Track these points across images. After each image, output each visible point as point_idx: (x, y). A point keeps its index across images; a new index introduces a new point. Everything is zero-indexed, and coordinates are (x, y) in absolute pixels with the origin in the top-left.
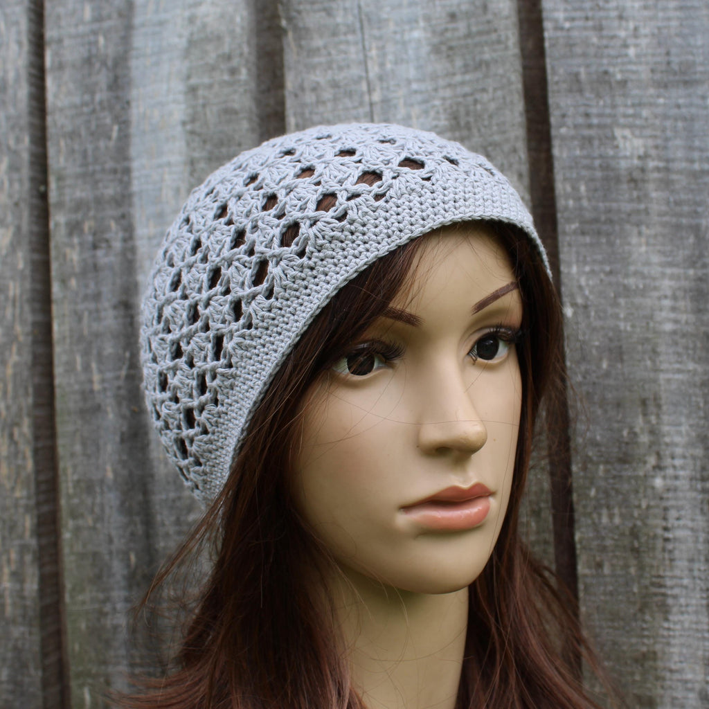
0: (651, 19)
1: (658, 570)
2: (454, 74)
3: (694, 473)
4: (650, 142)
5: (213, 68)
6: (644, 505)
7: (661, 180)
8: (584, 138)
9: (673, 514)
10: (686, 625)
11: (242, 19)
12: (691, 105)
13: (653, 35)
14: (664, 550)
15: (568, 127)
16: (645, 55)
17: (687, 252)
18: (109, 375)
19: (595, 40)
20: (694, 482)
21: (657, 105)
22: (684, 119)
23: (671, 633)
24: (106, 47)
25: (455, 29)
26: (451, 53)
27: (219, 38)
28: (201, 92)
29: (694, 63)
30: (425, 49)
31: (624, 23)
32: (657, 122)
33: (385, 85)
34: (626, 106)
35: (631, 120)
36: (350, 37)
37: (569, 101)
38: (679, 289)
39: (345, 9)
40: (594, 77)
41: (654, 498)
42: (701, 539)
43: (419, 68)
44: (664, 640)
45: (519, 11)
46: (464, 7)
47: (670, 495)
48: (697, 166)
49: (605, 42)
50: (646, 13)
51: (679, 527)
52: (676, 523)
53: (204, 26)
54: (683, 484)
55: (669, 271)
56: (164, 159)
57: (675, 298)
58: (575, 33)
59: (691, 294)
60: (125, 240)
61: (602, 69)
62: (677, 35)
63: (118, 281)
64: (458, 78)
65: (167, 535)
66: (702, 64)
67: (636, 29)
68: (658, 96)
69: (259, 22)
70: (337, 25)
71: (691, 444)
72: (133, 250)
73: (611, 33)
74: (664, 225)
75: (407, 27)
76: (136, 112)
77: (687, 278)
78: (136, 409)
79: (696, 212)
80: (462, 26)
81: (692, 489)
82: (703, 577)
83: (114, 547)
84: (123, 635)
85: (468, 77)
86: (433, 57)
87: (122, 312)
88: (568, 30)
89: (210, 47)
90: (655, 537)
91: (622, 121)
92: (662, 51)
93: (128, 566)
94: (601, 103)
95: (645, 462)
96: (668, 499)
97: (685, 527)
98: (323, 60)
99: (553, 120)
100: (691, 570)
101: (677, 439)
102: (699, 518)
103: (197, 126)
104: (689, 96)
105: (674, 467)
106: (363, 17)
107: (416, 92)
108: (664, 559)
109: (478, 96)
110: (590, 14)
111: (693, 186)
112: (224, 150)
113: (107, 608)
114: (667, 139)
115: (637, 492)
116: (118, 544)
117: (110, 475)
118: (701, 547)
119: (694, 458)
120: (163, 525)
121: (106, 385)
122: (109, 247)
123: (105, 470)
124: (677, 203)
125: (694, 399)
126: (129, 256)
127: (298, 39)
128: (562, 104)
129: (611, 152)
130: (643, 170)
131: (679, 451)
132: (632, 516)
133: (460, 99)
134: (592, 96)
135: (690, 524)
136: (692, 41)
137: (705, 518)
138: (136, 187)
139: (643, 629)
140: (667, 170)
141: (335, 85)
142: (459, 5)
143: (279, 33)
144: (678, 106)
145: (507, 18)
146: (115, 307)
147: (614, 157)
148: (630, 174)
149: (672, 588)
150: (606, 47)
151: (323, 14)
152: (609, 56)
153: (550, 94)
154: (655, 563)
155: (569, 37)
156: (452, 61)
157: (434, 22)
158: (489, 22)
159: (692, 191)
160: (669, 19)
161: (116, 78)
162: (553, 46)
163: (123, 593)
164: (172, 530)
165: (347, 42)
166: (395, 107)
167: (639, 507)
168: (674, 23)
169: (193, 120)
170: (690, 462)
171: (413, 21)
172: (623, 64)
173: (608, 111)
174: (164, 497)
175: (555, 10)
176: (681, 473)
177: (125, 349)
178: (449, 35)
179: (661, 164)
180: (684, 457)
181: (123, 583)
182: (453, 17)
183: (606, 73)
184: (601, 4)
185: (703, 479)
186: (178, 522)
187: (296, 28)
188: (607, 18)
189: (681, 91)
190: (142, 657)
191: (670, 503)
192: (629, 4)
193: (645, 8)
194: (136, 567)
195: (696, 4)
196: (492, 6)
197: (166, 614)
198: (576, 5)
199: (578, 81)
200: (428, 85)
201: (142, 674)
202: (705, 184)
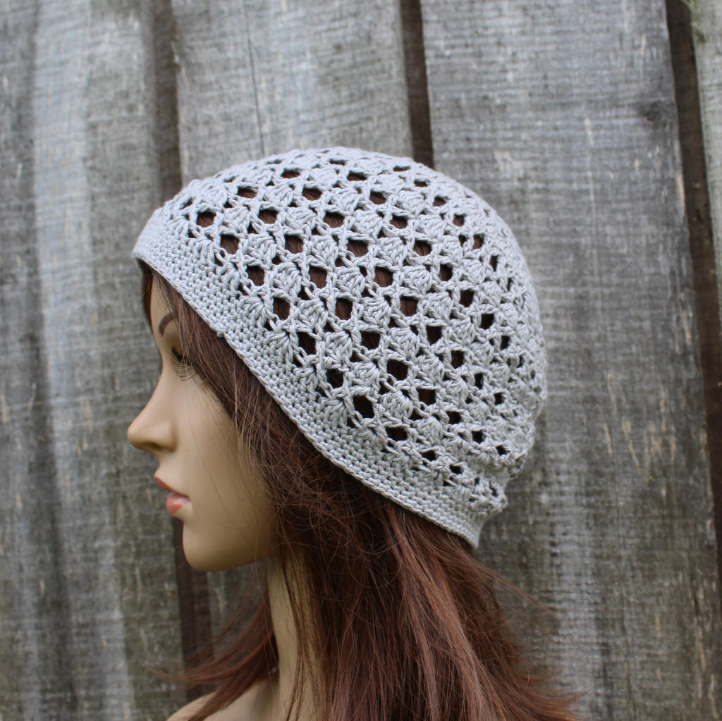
0: (528, 44)
1: (546, 585)
2: (340, 104)
3: (579, 489)
4: (530, 164)
5: (112, 106)
6: (531, 522)
7: (541, 201)
8: (465, 162)
9: (559, 529)
10: (576, 638)
11: (139, 57)
12: (568, 127)
14: (552, 565)
15: (450, 152)
16: (524, 79)
17: (567, 271)
18: (17, 407)
19: (474, 66)
20: (579, 498)
21: (536, 128)
22: (563, 140)
23: (561, 647)
24: (10, 87)
25: (340, 61)
26: (337, 83)
27: (117, 76)
28: (100, 129)
29: (570, 86)
30: (312, 81)
31: (502, 49)
32: (536, 144)
33: (274, 117)
34: (506, 130)
35: (510, 143)
36: (241, 71)
37: (451, 127)
38: (560, 307)
39: (235, 44)
40: (475, 102)
41: (541, 514)
42: (587, 554)
43: (307, 99)
44: (555, 654)
45: (405, 42)
46: (349, 39)
47: (556, 510)
48: (575, 186)
49: (484, 68)
50: (523, 39)
51: (566, 542)
52: (563, 538)
53: (103, 65)
54: (569, 499)
55: (550, 290)
56: (67, 195)
57: (556, 316)
58: (455, 60)
59: (572, 312)
60: (30, 275)
61: (481, 94)
62: (553, 59)
63: (24, 315)
64: (344, 108)
65: (75, 561)
66: (578, 86)
67: (514, 54)
68: (537, 119)
69: (157, 61)
70: (229, 60)
71: (575, 460)
72: (38, 284)
73: (490, 59)
74: (544, 245)
75: (295, 60)
76: (39, 150)
77: (567, 296)
78: (43, 439)
79: (575, 231)
80: (347, 57)
81: (578, 504)
82: (590, 591)
83: (24, 576)
84: (35, 661)
85: (353, 106)
86: (319, 88)
87: (28, 345)
88: (449, 57)
89: (108, 85)
90: (543, 552)
91: (502, 144)
92: (540, 75)
93: (38, 593)
94: (482, 127)
95: (531, 479)
96: (554, 514)
97: (572, 542)
98: (215, 94)
99: (435, 146)
100: (578, 584)
101: (561, 455)
102: (585, 532)
103: (97, 163)
104: (567, 118)
105: (560, 483)
106: (254, 52)
107: (304, 122)
108: (552, 574)
109: (363, 125)
110: (470, 41)
111: (571, 206)
112: (123, 185)
113: (19, 635)
114: (546, 161)
115: (524, 508)
116: (28, 572)
117: (19, 505)
118: (587, 561)
119: (579, 474)
120: (71, 552)
121: (14, 417)
122: (16, 282)
123: (15, 500)
124: (557, 223)
125: (577, 415)
126: (35, 290)
127: (191, 75)
128: (444, 129)
129: (492, 175)
130: (523, 192)
131: (564, 467)
132: (520, 533)
133: (347, 128)
134: (473, 121)
135: (576, 539)
136: (569, 65)
137: (590, 533)
138: (40, 222)
139: (534, 644)
140: (546, 190)
141: (226, 118)
142: (344, 36)
143: (172, 68)
144: (556, 128)
145: (390, 48)
146: (21, 341)
147: (494, 180)
148: (511, 196)
149: (560, 602)
150: (486, 73)
151: (215, 49)
152: (488, 81)
153: (432, 121)
154: (543, 578)
155: (450, 64)
156: (338, 91)
157: (320, 54)
158: (373, 52)
159: (571, 210)
160: (546, 44)
161: (20, 117)
162: (434, 73)
163: (34, 620)
164: (79, 557)
165: (238, 76)
166: (285, 137)
167: (526, 523)
168: (551, 48)
169: (93, 157)
170: (575, 477)
171: (300, 54)
172: (503, 89)
173: (488, 135)
174: (70, 524)
175: (436, 38)
176: (567, 489)
177: (31, 382)
178: (335, 66)
179: (540, 186)
180: (569, 473)
181: (33, 611)
182: (338, 48)
183: (486, 98)
184: (480, 31)
185: (588, 494)
186: (85, 549)
187: (189, 65)
188: (486, 45)
189: (559, 114)
190: (53, 683)
191: (556, 519)
192: (507, 31)
193: (523, 33)
194: (46, 594)
195: (571, 28)
196: (376, 37)
197: (75, 639)
198: (456, 33)
199: (459, 107)
200: (316, 116)
201: (53, 700)
202: (584, 203)
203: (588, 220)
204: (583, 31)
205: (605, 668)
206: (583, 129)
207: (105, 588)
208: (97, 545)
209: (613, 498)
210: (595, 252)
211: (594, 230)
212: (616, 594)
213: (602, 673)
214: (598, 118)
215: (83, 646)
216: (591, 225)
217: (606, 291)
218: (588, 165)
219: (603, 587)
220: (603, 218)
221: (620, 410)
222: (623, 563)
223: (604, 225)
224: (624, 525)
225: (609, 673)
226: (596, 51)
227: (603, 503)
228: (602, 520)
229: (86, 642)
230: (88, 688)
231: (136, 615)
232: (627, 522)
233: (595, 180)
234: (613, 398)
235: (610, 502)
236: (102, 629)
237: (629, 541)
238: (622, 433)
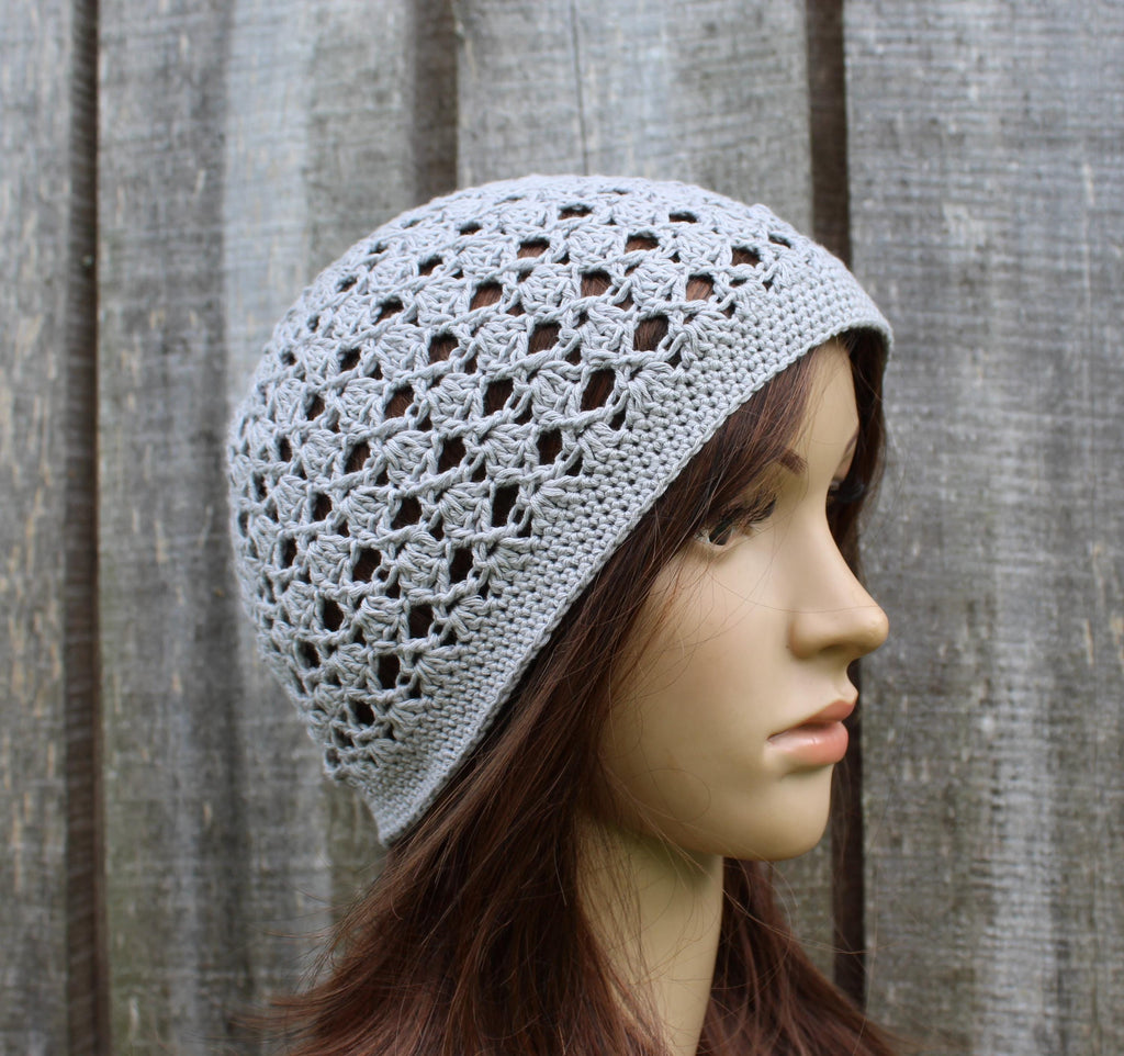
0: (1004, 45)
1: (982, 851)
2: (710, 115)
3: (1039, 713)
4: (995, 227)
5: (351, 91)
6: (965, 755)
7: (1009, 283)
8: (898, 216)
9: (1006, 770)
10: (1020, 932)
11: (397, 18)
12: (1055, 175)
13: (1006, 69)
14: (991, 822)
15: (876, 200)
16: (994, 99)
17: (1043, 390)
18: (181, 541)
19: (920, 73)
20: (1039, 726)
21: (1007, 173)
22: (1047, 195)
23: (998, 944)
24: (191, 52)
25: (714, 49)
26: (706, 82)
27: (361, 47)
28: (331, 126)
29: (1064, 114)
30: (668, 77)
31: (963, 50)
32: (1007, 197)
33: (607, 126)
34: (961, 172)
35: (967, 192)
36: (558, 54)
37: (879, 162)
38: (1029, 443)
39: (552, 12)
40: (917, 127)
41: (980, 746)
42: (1046, 809)
43: (658, 103)
44: (986, 953)
45: (809, 25)
46: (729, 17)
47: (1004, 743)
48: (1062, 265)
49: (934, 76)
50: (997, 37)
51: (1014, 790)
52: (1011, 784)
53: (340, 28)
54: (1023, 727)
55: (1015, 416)
56: (274, 224)
57: (1022, 456)
58: (891, 62)
59: (1046, 451)
60: (211, 341)
61: (928, 116)
62: (1040, 71)
63: (199, 402)
64: (716, 121)
65: (260, 779)
66: (1076, 115)
67: (981, 59)
68: (1010, 160)
69: (420, 26)
70: (539, 35)
71: (1036, 671)
72: (222, 356)
73: (944, 64)
74: (1011, 348)
75: (642, 42)
76: (233, 151)
77: (1040, 427)
78: (220, 592)
79: (1058, 332)
80: (723, 45)
81: (1037, 735)
82: (1047, 864)
83: (180, 795)
84: (191, 923)
85: (730, 120)
86: (680, 88)
87: (202, 447)
88: (882, 56)
89: (347, 60)
90: (979, 803)
91: (955, 193)
92: (1019, 93)
93: (201, 822)
94: (926, 166)
95: (969, 694)
96: (1000, 749)
97: (1023, 790)
98: (516, 85)
99: (854, 188)
100: (1029, 853)
101: (1017, 662)
102: (1045, 777)
103: (324, 177)
104: (1055, 161)
105: (1011, 703)
106: (579, 25)
107: (652, 139)
108: (991, 836)
109: (744, 148)
110: (914, 34)
111: (1055, 294)
112: (363, 213)
113: (168, 883)
114: (1020, 224)
115: (955, 737)
116: (188, 789)
117: (178, 688)
118: (1045, 819)
119: (1040, 690)
120: (255, 763)
121: (176, 555)
122: (187, 350)
123: (171, 681)
124: (1032, 318)
125: (1044, 604)
126: (217, 365)
127: (481, 52)
128: (868, 165)
129: (937, 239)
130: (983, 267)
131: (1019, 679)
132: (947, 772)
133: (719, 153)
134: (913, 155)
135: (1031, 786)
136: (1062, 80)
137: (1052, 779)
138: (229, 263)
139: (956, 936)
140: (1018, 268)
141: (532, 123)
142: (721, 13)
143: (451, 43)
144: (1039, 176)
145: (791, 35)
146: (193, 440)
147: (941, 247)
148: (965, 272)
149: (1001, 877)
150: (936, 84)
151: (519, 17)
152: (939, 97)
153: (851, 151)
154: (978, 841)
155: (882, 68)
156: (707, 95)
157: (683, 36)
158: (764, 39)
159: (1053, 300)
160: (1030, 47)
161: (205, 100)
162: (857, 79)
163: (193, 863)
164: (267, 771)
165: (553, 61)
166: (621, 159)
167: (957, 758)
168: (1037, 53)
169: (319, 168)
170: (1034, 696)
171: (651, 34)
172: (960, 110)
173: (935, 178)
174: (256, 722)
175: (862, 26)
176: (1021, 712)
177: (206, 503)
178: (704, 56)
179: (1010, 260)
180: (1026, 688)
181: (192, 848)
182: (711, 29)
183: (934, 122)
184: (931, 19)
185: (1052, 722)
186: (277, 760)
187: (477, 37)
188: (939, 41)
189: (1043, 154)
190: (217, 956)
191: (1003, 755)
192: (972, 22)
193: (996, 28)
194: (213, 824)
195: (1071, 25)
196: (770, 17)
197: (256, 894)
198: (894, 20)
199: (893, 133)
200: (671, 130)
201: (216, 982)
202: (1074, 291)
203: (1079, 316)
204: (1088, 31)
205: (1061, 976)
206: (1079, 179)
207: (306, 819)
208: (297, 754)
209: (1090, 729)
210: (1086, 364)
211: (1086, 332)
212: (1085, 870)
213: (1055, 985)
214: (1102, 165)
215: (267, 905)
216: (1082, 324)
217: (1100, 424)
218: (1083, 234)
219: (1066, 859)
220: (1102, 314)
221: (1110, 601)
222: (1098, 826)
223: (1102, 325)
224: (1103, 770)
225: (1066, 986)
226: (1105, 64)
227: (1074, 735)
228: (1071, 761)
229: (271, 898)
230: (271, 967)
231: (352, 863)
232: (1108, 766)
233: (1093, 257)
234: (1100, 582)
235: (1084, 736)
236: (298, 881)
237: (1109, 794)
238: (1109, 635)
